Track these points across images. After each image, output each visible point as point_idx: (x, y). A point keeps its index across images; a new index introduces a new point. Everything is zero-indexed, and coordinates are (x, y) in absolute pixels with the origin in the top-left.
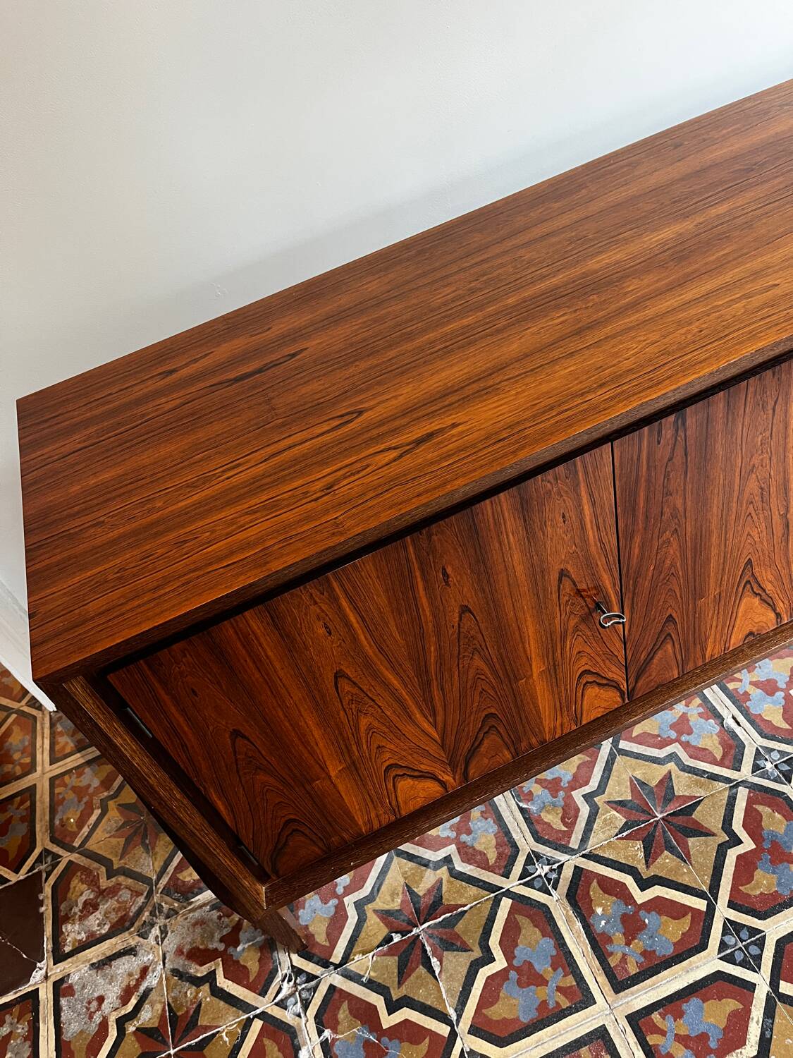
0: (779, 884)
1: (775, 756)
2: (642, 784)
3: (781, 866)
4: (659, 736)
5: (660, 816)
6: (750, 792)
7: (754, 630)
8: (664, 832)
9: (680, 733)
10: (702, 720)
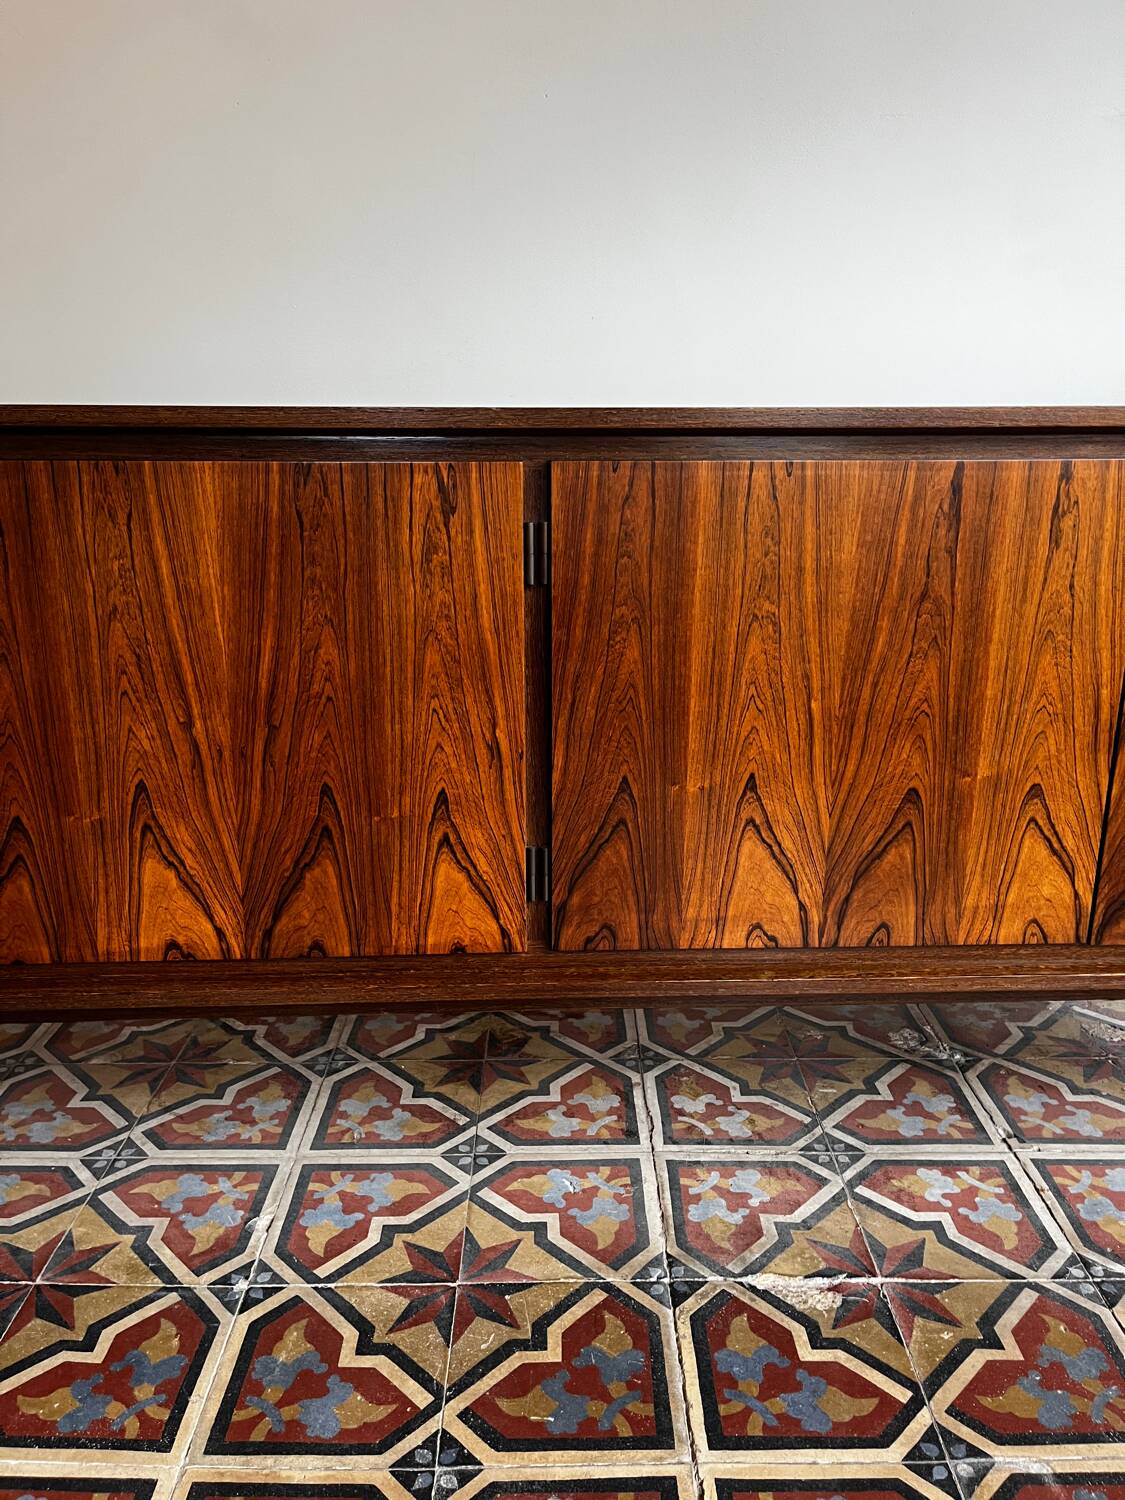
0: (70, 1416)
1: (267, 1276)
2: (69, 1242)
3: (99, 1398)
4: (159, 1203)
5: (39, 1281)
6: (178, 1303)
7: (181, 940)
8: (20, 1300)
9: (186, 1210)
10: (232, 1207)
